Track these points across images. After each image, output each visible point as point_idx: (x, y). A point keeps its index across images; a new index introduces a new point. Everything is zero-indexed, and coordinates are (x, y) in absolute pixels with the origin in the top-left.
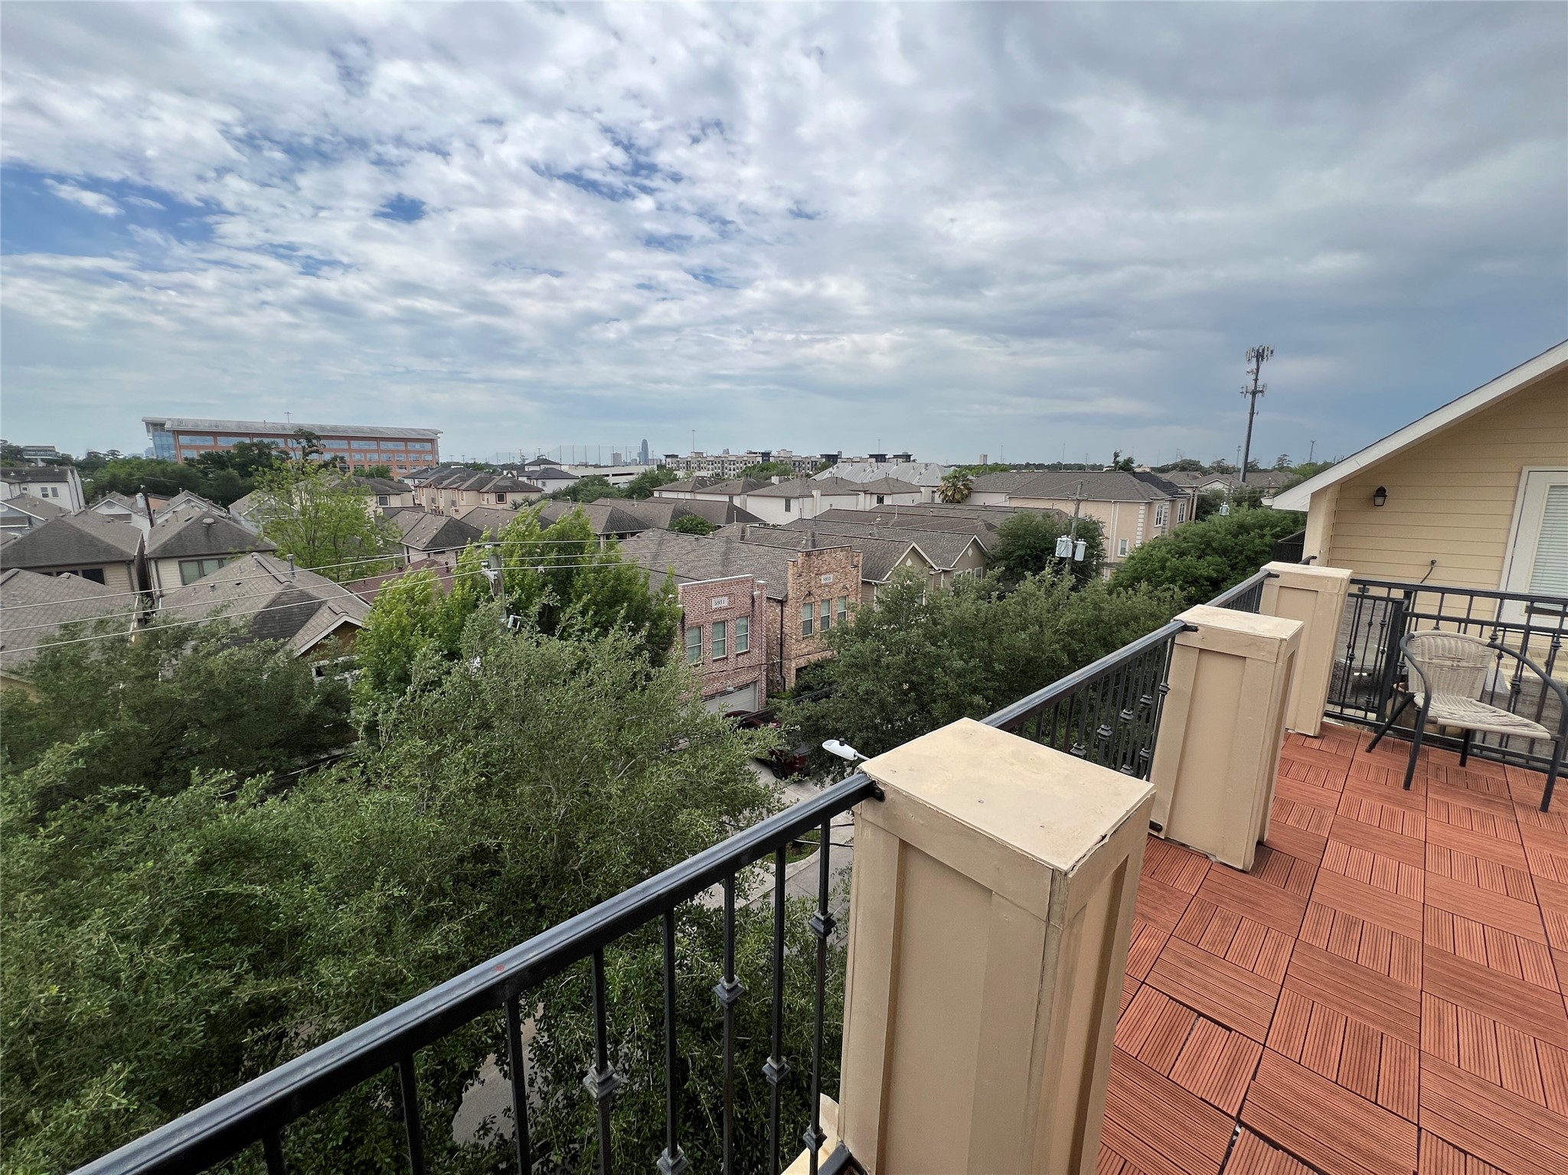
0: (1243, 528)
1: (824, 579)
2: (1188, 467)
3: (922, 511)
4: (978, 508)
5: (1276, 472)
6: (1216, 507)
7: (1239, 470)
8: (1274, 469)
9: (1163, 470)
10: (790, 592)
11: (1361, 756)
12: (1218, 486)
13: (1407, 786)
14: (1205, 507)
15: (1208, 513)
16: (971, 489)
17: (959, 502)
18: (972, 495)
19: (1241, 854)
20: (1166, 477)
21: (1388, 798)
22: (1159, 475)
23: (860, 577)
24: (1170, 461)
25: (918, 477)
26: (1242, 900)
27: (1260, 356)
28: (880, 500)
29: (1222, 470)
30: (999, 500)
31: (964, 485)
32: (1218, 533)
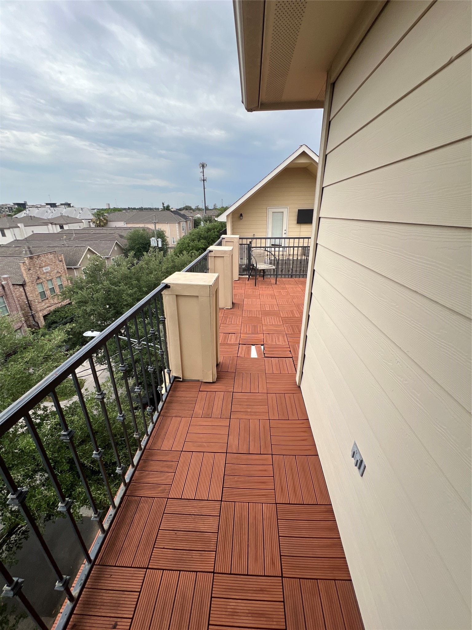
0: (209, 230)
1: (44, 270)
2: (187, 208)
3: (87, 232)
4: (113, 228)
5: (214, 210)
6: (200, 223)
7: (204, 210)
8: (213, 209)
9: (180, 210)
10: (26, 279)
11: (247, 282)
12: (199, 216)
13: (255, 286)
14: (196, 223)
15: (198, 226)
16: (107, 220)
17: (103, 226)
18: (108, 222)
19: (229, 306)
20: (182, 212)
21: (253, 289)
22: (179, 212)
23: (65, 266)
24: (182, 206)
25: (79, 215)
26: (231, 314)
27: (203, 166)
28: (62, 227)
29: (198, 209)
30: (121, 224)
31: (103, 218)
32: (202, 232)
